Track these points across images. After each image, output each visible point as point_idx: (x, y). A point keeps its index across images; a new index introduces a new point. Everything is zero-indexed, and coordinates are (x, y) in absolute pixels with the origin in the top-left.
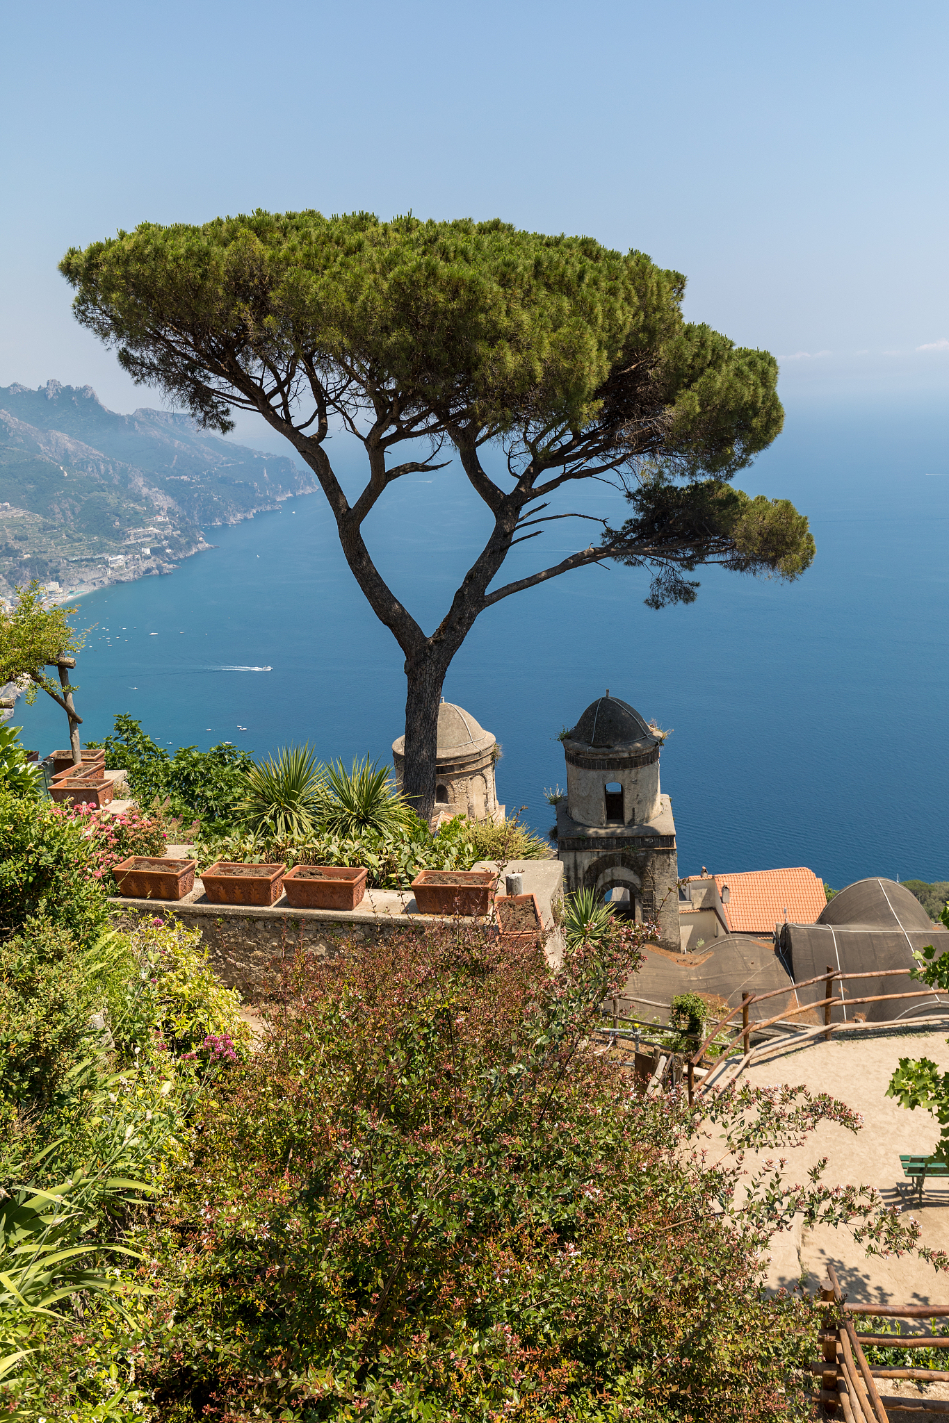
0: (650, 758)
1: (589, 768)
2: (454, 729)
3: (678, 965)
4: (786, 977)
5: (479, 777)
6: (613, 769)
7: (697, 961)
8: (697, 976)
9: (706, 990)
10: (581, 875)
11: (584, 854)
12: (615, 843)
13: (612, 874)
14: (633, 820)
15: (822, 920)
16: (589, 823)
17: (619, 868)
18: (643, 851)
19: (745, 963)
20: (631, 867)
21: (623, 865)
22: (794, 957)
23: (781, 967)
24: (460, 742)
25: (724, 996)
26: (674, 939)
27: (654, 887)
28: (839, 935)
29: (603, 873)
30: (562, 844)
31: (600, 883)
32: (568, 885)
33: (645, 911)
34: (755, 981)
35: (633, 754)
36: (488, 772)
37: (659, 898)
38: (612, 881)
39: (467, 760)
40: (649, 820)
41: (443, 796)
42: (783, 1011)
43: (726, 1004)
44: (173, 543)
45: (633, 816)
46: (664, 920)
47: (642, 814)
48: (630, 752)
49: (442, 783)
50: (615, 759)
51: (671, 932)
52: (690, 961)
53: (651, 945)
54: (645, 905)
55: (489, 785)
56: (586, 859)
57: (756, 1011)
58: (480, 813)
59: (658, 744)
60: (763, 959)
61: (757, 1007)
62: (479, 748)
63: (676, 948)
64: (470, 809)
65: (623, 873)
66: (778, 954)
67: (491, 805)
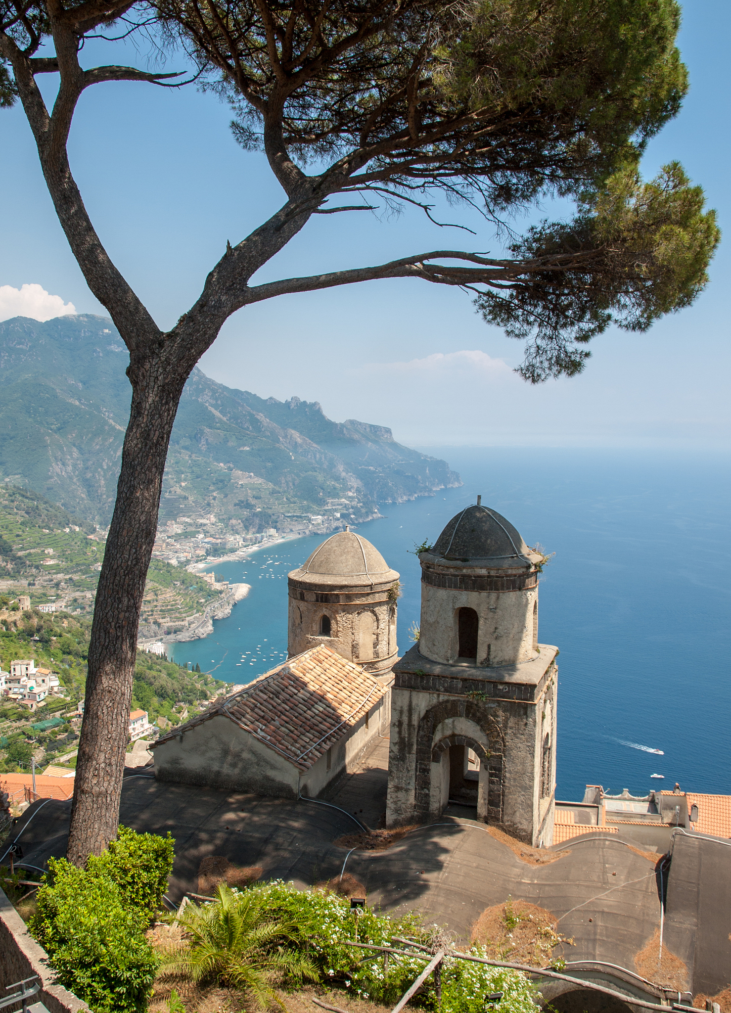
0: (518, 583)
1: (439, 586)
2: (349, 557)
3: (518, 859)
4: (655, 904)
5: (369, 613)
6: (466, 589)
7: (545, 859)
9: (535, 900)
10: (415, 722)
11: (421, 695)
12: (460, 685)
13: (454, 727)
14: (487, 659)
16: (433, 657)
17: (462, 719)
18: (494, 702)
19: (604, 872)
20: (477, 721)
21: (467, 717)
22: (673, 875)
23: (654, 888)
24: (352, 571)
25: (557, 913)
26: (524, 825)
27: (504, 752)
29: (443, 723)
30: (397, 678)
31: (438, 737)
32: (400, 733)
33: (491, 782)
34: (607, 899)
35: (493, 573)
36: (383, 611)
37: (509, 767)
38: (453, 735)
39: (355, 591)
40: (511, 665)
41: (326, 629)
42: (634, 953)
43: (554, 926)
44: (357, 511)
45: (489, 654)
46: (514, 798)
47: (500, 654)
48: (489, 569)
49: (326, 612)
50: (469, 576)
51: (522, 815)
52: (537, 857)
53: (493, 828)
54: (491, 775)
55: (382, 626)
56: (423, 701)
57: (590, 945)
58: (367, 654)
59: (532, 570)
60: (632, 871)
61: (595, 940)
62: (373, 580)
63: (527, 838)
64: (354, 647)
65: (466, 727)
66: (657, 869)
67: (382, 648)
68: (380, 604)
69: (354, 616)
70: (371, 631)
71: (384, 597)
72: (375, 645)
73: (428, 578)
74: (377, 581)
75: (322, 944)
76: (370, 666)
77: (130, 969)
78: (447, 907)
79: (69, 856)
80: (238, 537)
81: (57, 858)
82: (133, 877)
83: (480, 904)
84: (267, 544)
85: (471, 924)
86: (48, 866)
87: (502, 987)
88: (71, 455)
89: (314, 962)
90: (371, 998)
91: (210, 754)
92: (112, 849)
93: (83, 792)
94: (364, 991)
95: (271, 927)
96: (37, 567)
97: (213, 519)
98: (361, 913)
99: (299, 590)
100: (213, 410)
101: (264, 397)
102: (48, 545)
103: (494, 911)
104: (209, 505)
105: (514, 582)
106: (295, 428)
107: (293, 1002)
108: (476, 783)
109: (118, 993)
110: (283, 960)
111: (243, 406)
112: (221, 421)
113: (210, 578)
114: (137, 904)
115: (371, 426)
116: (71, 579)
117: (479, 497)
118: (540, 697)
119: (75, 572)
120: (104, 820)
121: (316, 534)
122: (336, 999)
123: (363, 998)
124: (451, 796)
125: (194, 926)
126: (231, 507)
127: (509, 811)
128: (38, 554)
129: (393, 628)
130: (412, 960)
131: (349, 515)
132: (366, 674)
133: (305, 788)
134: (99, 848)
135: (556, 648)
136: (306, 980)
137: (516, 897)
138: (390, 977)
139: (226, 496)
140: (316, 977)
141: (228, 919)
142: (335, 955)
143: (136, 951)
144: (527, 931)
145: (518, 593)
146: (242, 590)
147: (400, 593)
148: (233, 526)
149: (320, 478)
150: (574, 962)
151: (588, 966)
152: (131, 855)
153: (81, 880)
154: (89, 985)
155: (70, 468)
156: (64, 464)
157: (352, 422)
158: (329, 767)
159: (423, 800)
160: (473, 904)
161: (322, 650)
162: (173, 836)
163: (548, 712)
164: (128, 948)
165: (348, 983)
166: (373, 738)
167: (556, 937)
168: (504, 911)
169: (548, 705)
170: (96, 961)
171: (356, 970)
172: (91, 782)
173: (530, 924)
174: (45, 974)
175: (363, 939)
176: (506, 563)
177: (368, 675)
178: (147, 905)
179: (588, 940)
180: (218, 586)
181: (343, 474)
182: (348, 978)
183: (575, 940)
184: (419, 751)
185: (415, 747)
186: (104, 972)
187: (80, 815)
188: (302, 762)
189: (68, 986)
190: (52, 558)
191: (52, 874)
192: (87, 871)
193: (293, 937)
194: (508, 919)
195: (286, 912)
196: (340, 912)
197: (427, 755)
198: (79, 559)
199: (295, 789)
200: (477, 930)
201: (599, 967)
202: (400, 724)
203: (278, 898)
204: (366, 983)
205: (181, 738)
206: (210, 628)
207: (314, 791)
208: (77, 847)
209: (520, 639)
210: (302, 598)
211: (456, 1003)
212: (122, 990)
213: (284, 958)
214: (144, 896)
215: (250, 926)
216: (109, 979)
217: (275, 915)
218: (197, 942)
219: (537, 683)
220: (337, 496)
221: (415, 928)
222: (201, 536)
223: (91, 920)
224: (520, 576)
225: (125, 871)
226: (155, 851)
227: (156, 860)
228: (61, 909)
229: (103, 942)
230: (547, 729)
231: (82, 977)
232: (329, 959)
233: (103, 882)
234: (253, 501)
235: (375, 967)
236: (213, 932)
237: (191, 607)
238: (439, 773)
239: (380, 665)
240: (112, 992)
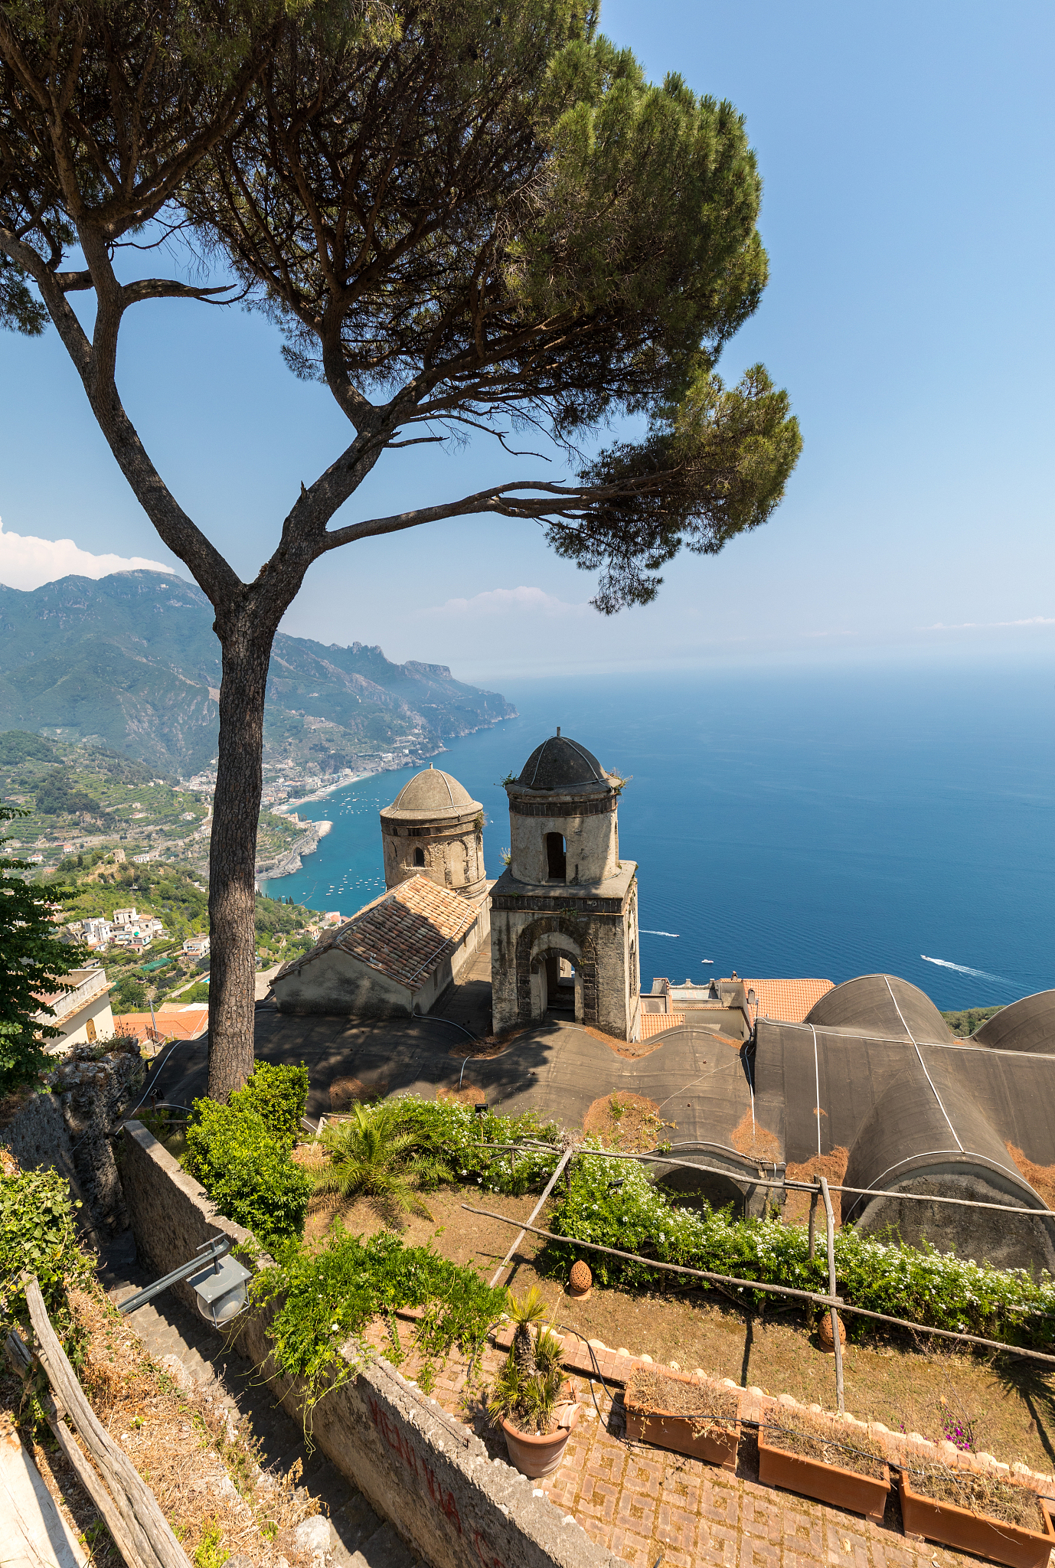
0: (601, 805)
1: (526, 814)
2: (435, 793)
3: (615, 1055)
4: (745, 1086)
5: (458, 843)
6: (553, 816)
7: (640, 1052)
8: (631, 1071)
9: (636, 1090)
10: (514, 939)
11: (517, 915)
12: (552, 904)
13: (549, 941)
14: (576, 878)
15: (809, 1020)
16: (526, 880)
17: (557, 934)
18: (584, 916)
19: (696, 1061)
20: (571, 934)
21: (561, 931)
22: (758, 1059)
23: (741, 1072)
24: (439, 806)
25: (658, 1100)
26: (619, 1024)
27: (596, 960)
28: (822, 1039)
29: (539, 938)
30: (494, 901)
31: (535, 951)
32: (500, 950)
33: (586, 988)
34: (702, 1085)
35: (577, 799)
36: (470, 840)
37: (602, 973)
38: (549, 949)
39: (444, 824)
40: (597, 881)
41: (420, 860)
42: (731, 1131)
43: (657, 1112)
44: (424, 747)
45: (577, 874)
46: (608, 1000)
47: (587, 872)
48: (572, 796)
49: (419, 845)
50: (555, 804)
51: (616, 1015)
52: (633, 1051)
53: (591, 1028)
54: (586, 981)
55: (470, 853)
56: (519, 922)
57: (691, 1128)
58: (459, 880)
59: (613, 793)
60: (720, 1058)
61: (695, 1123)
62: (460, 812)
63: (622, 1035)
64: (447, 875)
65: (561, 941)
66: (742, 1055)
67: (473, 873)
68: (468, 833)
69: (444, 847)
70: (461, 859)
71: (471, 827)
72: (466, 871)
73: (516, 807)
74: (463, 813)
75: (454, 1148)
76: (463, 890)
77: (286, 1194)
78: (559, 1103)
79: (211, 1094)
80: (316, 778)
81: (201, 1099)
82: (273, 1106)
83: (588, 1098)
84: (344, 783)
85: (582, 1117)
86: (193, 1106)
87: (621, 1172)
88: (146, 712)
89: (447, 1165)
90: (501, 1191)
91: (328, 984)
92: (251, 1084)
93: (218, 1034)
94: (494, 1186)
95: (405, 1137)
96: (127, 821)
97: (291, 764)
98: (485, 1116)
99: (392, 827)
100: (279, 659)
101: (327, 644)
102: (135, 800)
103: (600, 1104)
104: (285, 750)
105: (596, 806)
106: (359, 672)
107: (432, 1202)
108: (573, 988)
109: (277, 1216)
110: (419, 1166)
111: (307, 654)
112: (288, 670)
113: (294, 819)
114: (279, 1130)
115: (430, 666)
116: (161, 830)
117: (559, 729)
118: (626, 907)
119: (165, 823)
120: (240, 1058)
121: (388, 770)
122: (470, 1195)
123: (494, 1192)
124: (550, 1002)
125: (334, 1144)
126: (306, 751)
127: (604, 1012)
128: (126, 809)
129: (481, 854)
130: (536, 1155)
131: (417, 750)
132: (459, 898)
133: (418, 1006)
134: (239, 1084)
135: (635, 863)
136: (441, 1181)
137: (620, 1089)
138: (517, 1171)
139: (301, 741)
140: (450, 1178)
141: (367, 1136)
142: (466, 1156)
143: (289, 1177)
144: (632, 1119)
145: (601, 816)
146: (324, 827)
147: (484, 822)
148: (310, 769)
149: (387, 718)
150: (679, 1144)
151: (692, 1146)
152: (269, 1087)
153: (227, 1116)
154: (249, 1213)
155: (146, 725)
156: (139, 721)
157: (412, 663)
158: (436, 984)
159: (526, 1008)
160: (582, 1098)
161: (418, 879)
162: (306, 1064)
163: (632, 922)
164: (282, 1174)
165: (480, 1180)
166: (471, 955)
167: (660, 1123)
168: (610, 1102)
169: (632, 915)
170: (254, 1190)
171: (487, 1167)
172: (226, 1026)
173: (634, 1113)
174: (206, 1207)
175: (490, 1140)
176: (589, 788)
177: (462, 899)
178: (288, 1130)
179: (688, 1123)
180: (302, 825)
181: (408, 713)
182: (479, 1175)
183: (677, 1124)
184: (519, 965)
185: (515, 961)
186: (262, 1200)
187: (218, 1056)
188: (413, 983)
189: (229, 1216)
190: (140, 811)
191: (198, 1114)
192: (230, 1106)
193: (428, 1145)
194: (614, 1109)
195: (417, 1121)
196: (466, 1118)
197: (527, 968)
198: (165, 811)
199: (409, 1008)
200: (589, 1120)
201: (702, 1147)
202: (500, 942)
203: (409, 1110)
204: (496, 1178)
205: (299, 972)
206: (298, 864)
207: (425, 1009)
208: (217, 1085)
209: (605, 858)
210: (396, 834)
211: (583, 1192)
212: (281, 1213)
213: (419, 1164)
214: (285, 1121)
215: (387, 1137)
216: (267, 1205)
217: (408, 1125)
218: (339, 1159)
219: (622, 895)
220: (404, 734)
221: (534, 1125)
222: (282, 780)
223: (244, 1153)
224: (602, 800)
225: (266, 1102)
226: (292, 1081)
227: (293, 1088)
228: (212, 1146)
229: (258, 1172)
230: (632, 937)
231: (242, 1206)
232: (462, 1160)
233: (248, 1115)
234: (327, 745)
235: (502, 1164)
236: (353, 1147)
237: (279, 846)
238: (538, 983)
239: (472, 888)
240: (271, 1216)
